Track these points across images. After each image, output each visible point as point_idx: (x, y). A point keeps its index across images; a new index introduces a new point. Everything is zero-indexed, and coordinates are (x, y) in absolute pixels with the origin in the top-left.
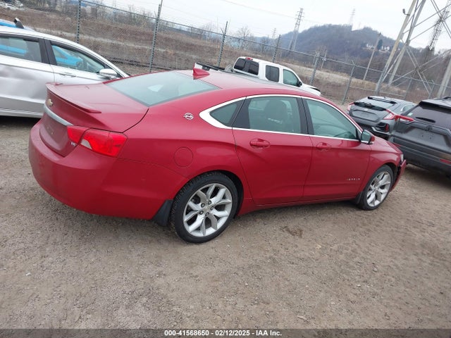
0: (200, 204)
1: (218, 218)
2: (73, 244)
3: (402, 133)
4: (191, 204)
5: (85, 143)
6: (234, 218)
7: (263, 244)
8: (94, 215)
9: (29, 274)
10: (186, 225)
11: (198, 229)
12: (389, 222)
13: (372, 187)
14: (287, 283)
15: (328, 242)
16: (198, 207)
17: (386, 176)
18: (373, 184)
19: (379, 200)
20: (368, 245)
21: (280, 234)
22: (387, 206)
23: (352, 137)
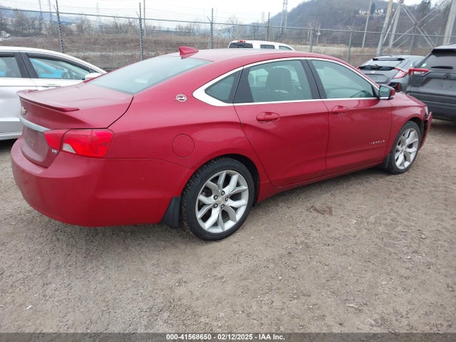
0: (212, 196)
1: (236, 209)
2: (78, 264)
3: (418, 87)
4: (202, 197)
5: (67, 148)
6: (253, 206)
7: (291, 229)
8: (99, 228)
9: (30, 306)
10: (201, 222)
11: (215, 224)
12: (425, 182)
13: (399, 147)
14: (326, 268)
15: (363, 215)
16: (210, 200)
17: (412, 133)
18: (399, 145)
19: (409, 161)
20: (408, 211)
21: (307, 216)
22: (418, 166)
23: (368, 95)
